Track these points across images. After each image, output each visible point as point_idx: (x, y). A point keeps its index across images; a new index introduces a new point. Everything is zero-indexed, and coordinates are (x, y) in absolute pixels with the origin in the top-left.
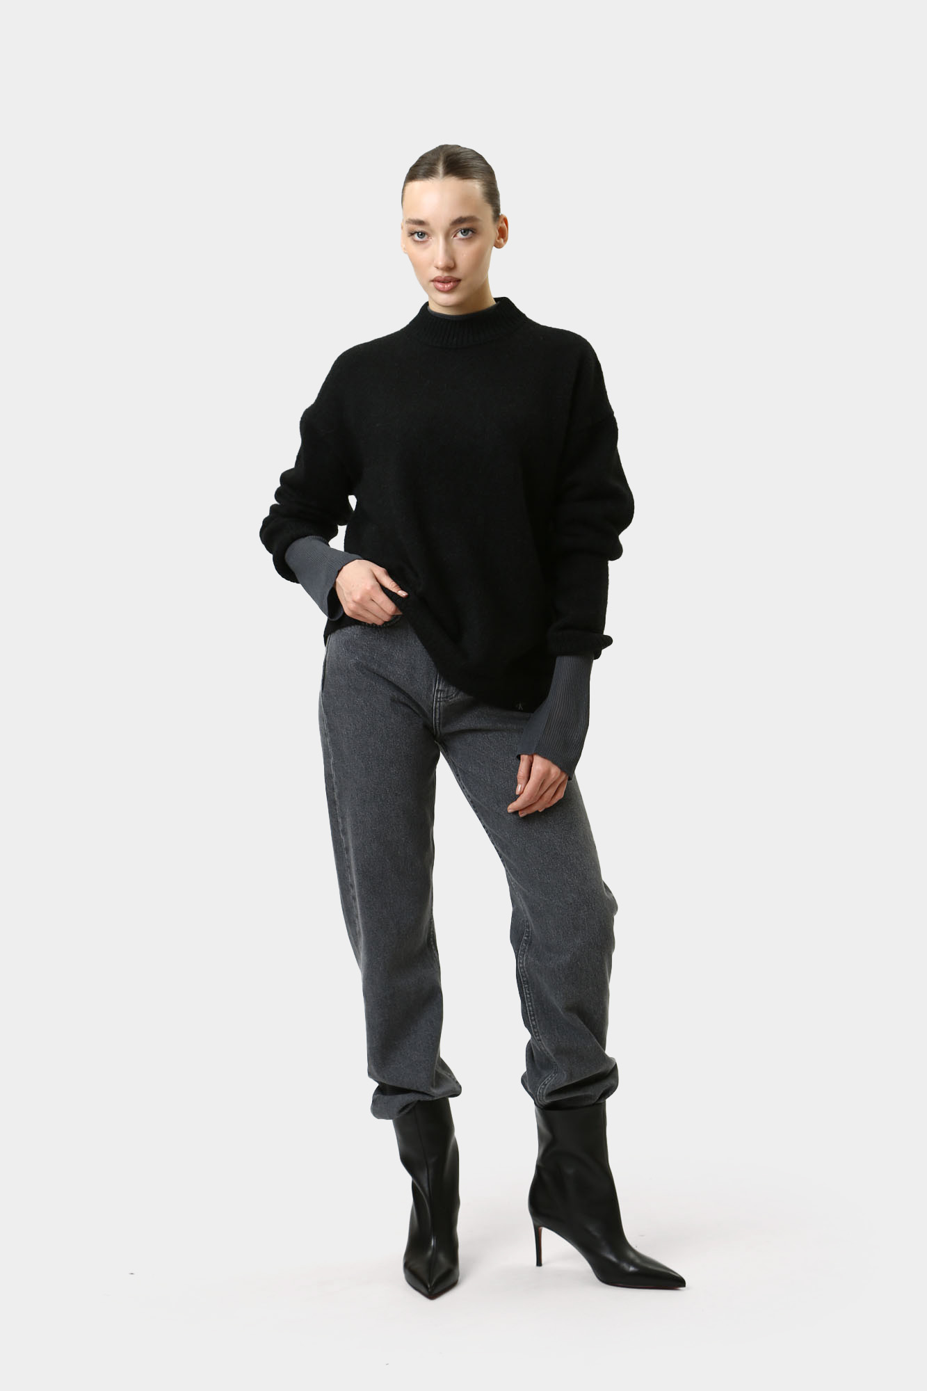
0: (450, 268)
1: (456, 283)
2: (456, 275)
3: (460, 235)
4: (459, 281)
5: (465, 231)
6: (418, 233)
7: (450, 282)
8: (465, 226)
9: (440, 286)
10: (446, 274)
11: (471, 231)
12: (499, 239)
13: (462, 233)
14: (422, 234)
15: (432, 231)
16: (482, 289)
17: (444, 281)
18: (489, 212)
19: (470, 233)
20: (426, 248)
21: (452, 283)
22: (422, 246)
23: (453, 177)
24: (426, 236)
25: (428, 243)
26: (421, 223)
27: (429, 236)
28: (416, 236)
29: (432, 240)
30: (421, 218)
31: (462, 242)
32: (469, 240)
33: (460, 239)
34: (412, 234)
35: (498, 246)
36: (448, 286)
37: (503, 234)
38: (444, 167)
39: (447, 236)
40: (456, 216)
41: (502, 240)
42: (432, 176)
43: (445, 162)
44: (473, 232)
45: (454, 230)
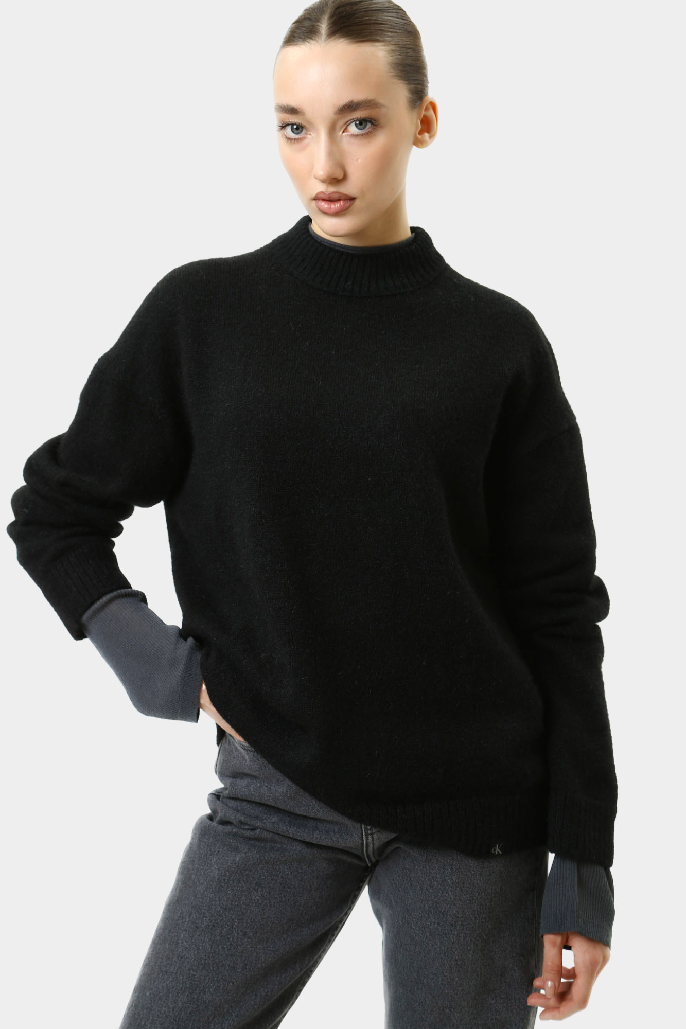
0: (336, 180)
1: (348, 203)
2: (348, 189)
3: (353, 129)
4: (352, 199)
5: (361, 123)
6: (293, 125)
7: (339, 200)
8: (359, 114)
9: (325, 205)
10: (332, 189)
11: (370, 122)
12: (421, 133)
13: (356, 125)
14: (298, 128)
15: (310, 123)
16: (393, 212)
17: (330, 200)
18: (401, 92)
19: (369, 125)
20: (304, 148)
21: (342, 202)
22: (297, 146)
23: (342, 40)
24: (304, 131)
25: (306, 141)
26: (293, 111)
27: (307, 130)
28: (289, 129)
29: (310, 137)
30: (293, 103)
31: (353, 140)
32: (368, 135)
33: (353, 136)
34: (283, 127)
35: (418, 142)
36: (336, 206)
37: (427, 126)
38: (329, 24)
39: (332, 130)
40: (345, 99)
41: (426, 135)
42: (311, 39)
43: (331, 17)
44: (372, 124)
45: (341, 122)
